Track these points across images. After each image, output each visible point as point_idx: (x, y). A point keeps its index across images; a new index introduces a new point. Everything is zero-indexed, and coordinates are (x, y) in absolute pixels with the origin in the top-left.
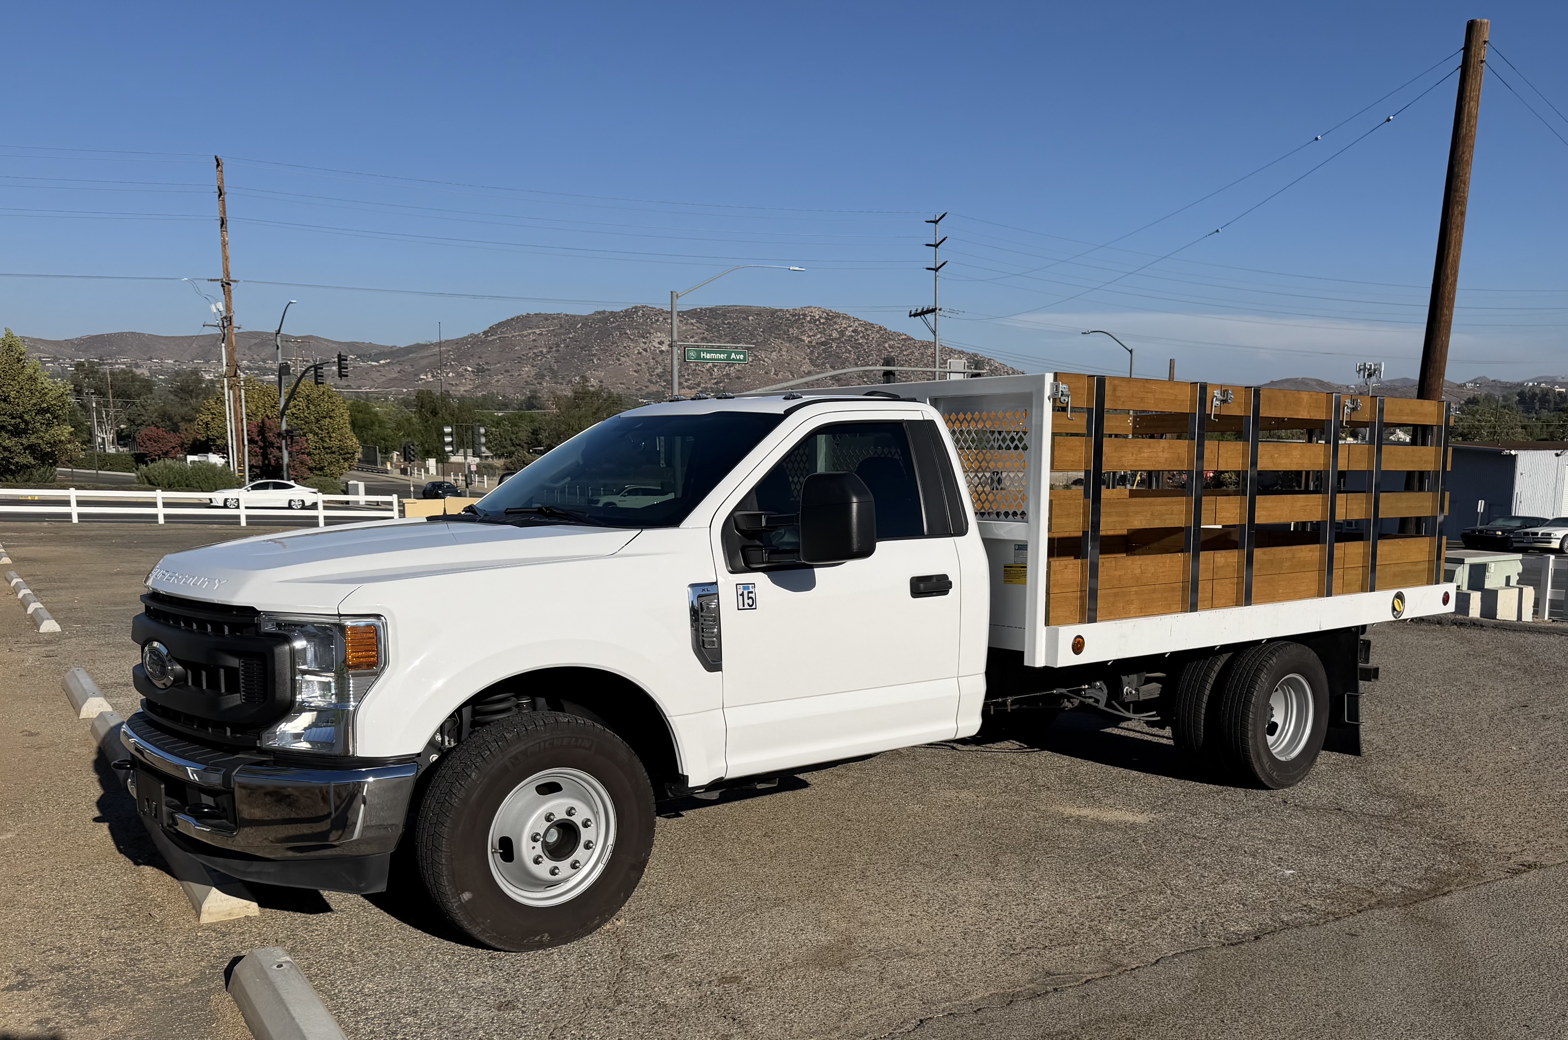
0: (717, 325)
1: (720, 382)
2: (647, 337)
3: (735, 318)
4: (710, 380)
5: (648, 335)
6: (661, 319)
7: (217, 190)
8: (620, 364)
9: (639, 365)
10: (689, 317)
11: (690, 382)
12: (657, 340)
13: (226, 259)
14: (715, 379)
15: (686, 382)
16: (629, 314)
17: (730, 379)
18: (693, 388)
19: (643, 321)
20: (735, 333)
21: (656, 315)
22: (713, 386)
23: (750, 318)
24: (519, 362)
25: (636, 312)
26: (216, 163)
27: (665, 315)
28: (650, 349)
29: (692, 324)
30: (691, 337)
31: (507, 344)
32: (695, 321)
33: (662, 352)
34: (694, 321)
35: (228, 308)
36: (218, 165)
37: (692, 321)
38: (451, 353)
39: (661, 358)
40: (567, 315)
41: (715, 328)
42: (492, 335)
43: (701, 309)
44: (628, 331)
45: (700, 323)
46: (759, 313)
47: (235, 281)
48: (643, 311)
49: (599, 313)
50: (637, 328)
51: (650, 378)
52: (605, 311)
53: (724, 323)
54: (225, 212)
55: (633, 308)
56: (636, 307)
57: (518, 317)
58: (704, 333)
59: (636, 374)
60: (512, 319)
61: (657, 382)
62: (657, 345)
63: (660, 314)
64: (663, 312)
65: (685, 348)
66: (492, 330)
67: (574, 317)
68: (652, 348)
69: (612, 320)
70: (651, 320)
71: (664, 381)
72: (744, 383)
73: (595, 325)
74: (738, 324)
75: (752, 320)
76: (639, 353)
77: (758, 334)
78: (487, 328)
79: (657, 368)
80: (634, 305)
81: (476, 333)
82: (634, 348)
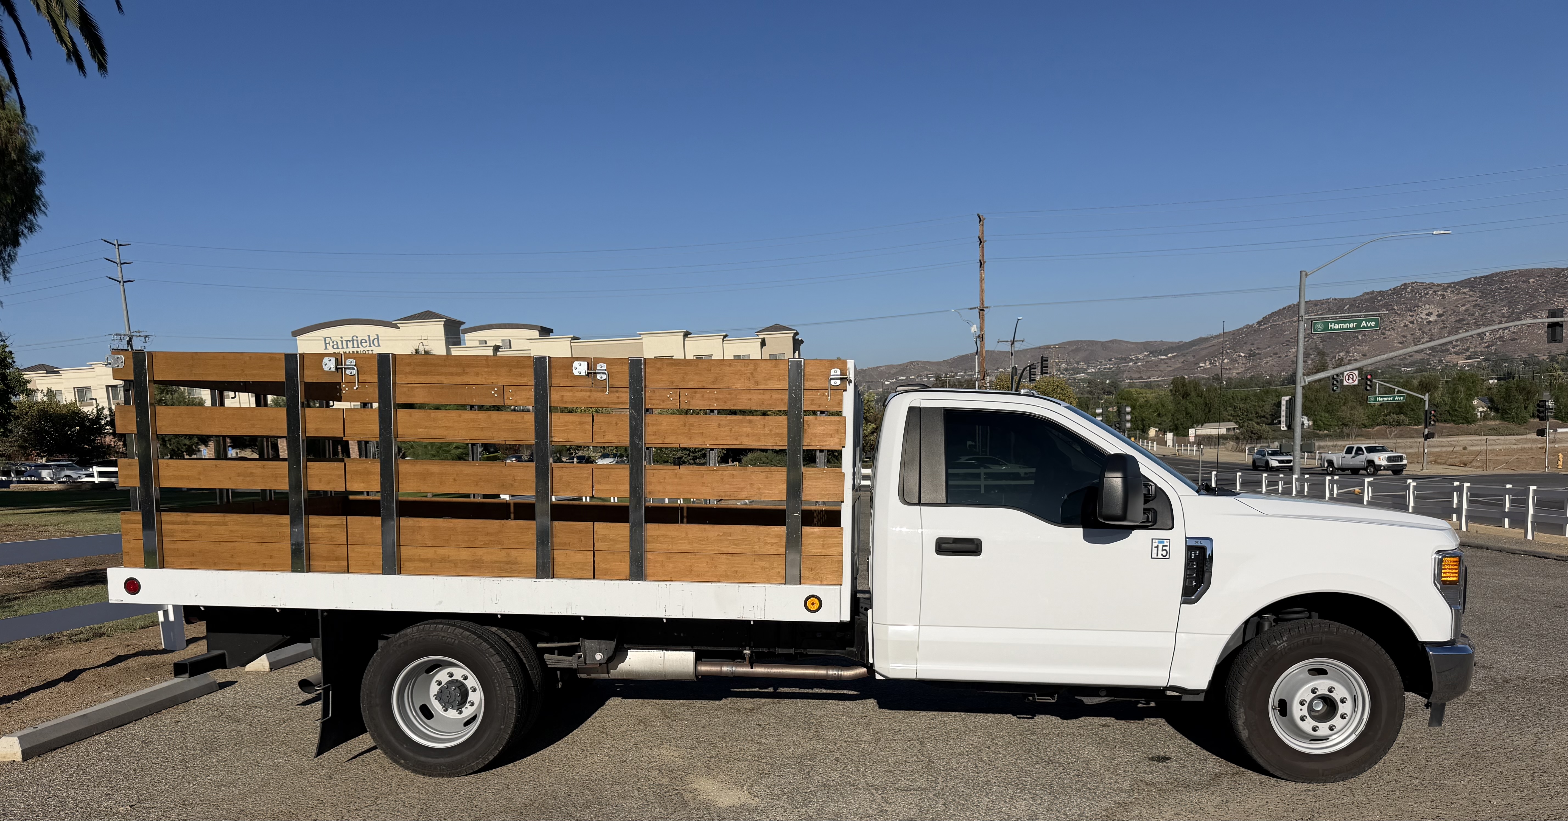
0: (1492, 291)
1: (1492, 346)
2: (1415, 311)
3: (1514, 283)
4: (1480, 343)
5: (1416, 308)
6: (1431, 292)
7: (979, 240)
8: (1385, 338)
9: (1404, 337)
10: (1461, 287)
11: (1458, 348)
12: (1425, 312)
13: (982, 291)
14: (1486, 342)
15: (1453, 348)
16: (1397, 291)
17: (1503, 341)
18: (1461, 353)
19: (1412, 296)
20: (1511, 297)
21: (1426, 289)
22: (1483, 350)
23: (1531, 280)
24: (1288, 345)
25: (1405, 289)
26: (979, 220)
28: (1417, 321)
30: (1462, 306)
31: (1278, 331)
32: (1468, 290)
33: (1429, 322)
35: (981, 329)
36: (980, 220)
37: (1465, 290)
38: (1228, 343)
40: (1336, 299)
41: (1489, 294)
42: (1264, 324)
43: (1475, 278)
44: (1396, 307)
45: (1473, 291)
46: (1542, 274)
47: (987, 307)
48: (1412, 287)
49: (1367, 294)
50: (1404, 303)
52: (1373, 291)
53: (1500, 289)
54: (983, 255)
55: (1402, 286)
56: (1405, 284)
57: (1290, 306)
58: (1477, 300)
60: (1284, 309)
62: (1424, 317)
63: (1430, 288)
64: (1434, 285)
65: (1312, 322)
66: (1265, 320)
67: (1342, 300)
68: (1420, 320)
69: (1379, 298)
70: (1421, 294)
72: (1520, 344)
73: (1362, 305)
75: (1534, 282)
76: (1406, 326)
77: (1538, 295)
78: (1260, 319)
79: (1423, 338)
80: (1403, 283)
81: (1250, 324)
82: (1400, 321)
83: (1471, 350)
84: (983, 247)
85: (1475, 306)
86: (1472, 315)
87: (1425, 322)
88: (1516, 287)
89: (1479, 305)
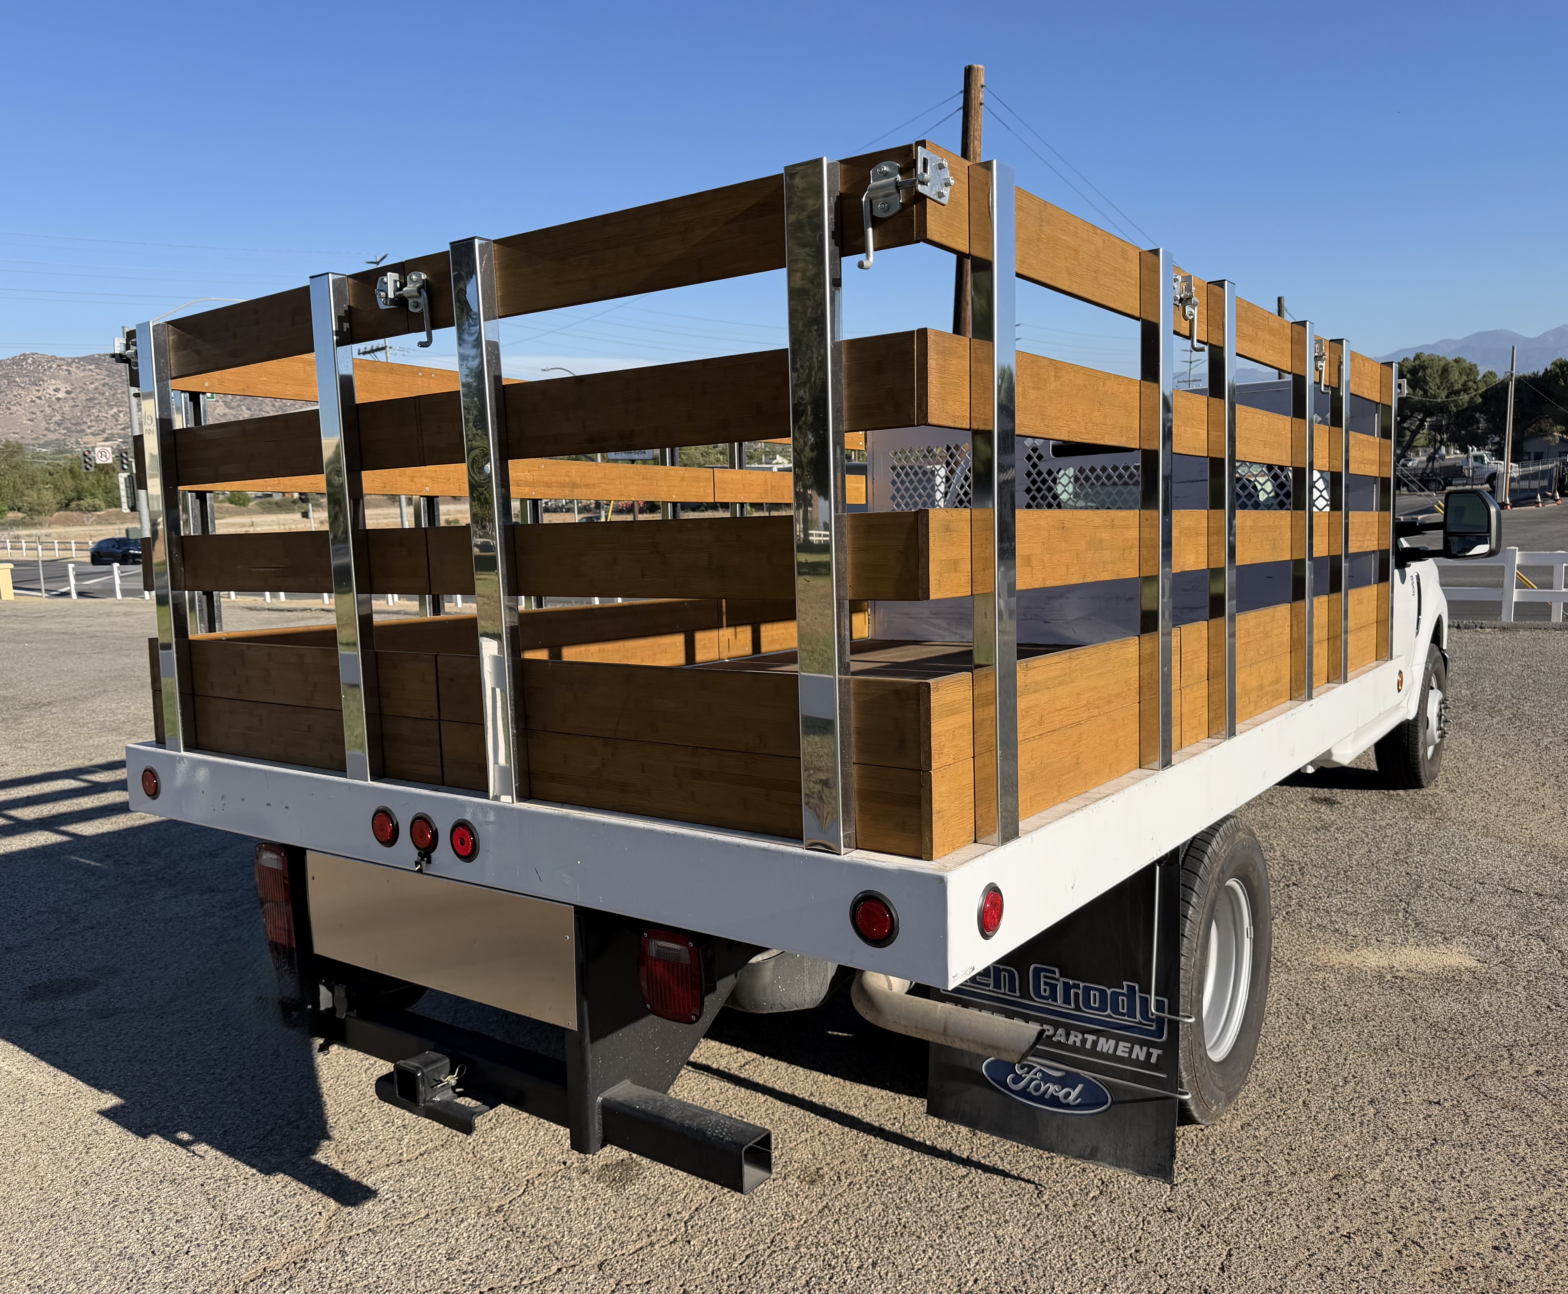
2: (40, 385)
4: (116, 425)
5: (41, 382)
6: (55, 366)
8: (11, 414)
9: (33, 413)
10: (86, 363)
11: (94, 428)
12: (52, 387)
16: (15, 361)
18: (98, 434)
19: (34, 368)
21: (49, 362)
25: (25, 359)
27: (59, 362)
28: (45, 397)
29: (90, 370)
30: (90, 384)
33: (58, 399)
34: (92, 367)
37: (91, 367)
39: (58, 405)
41: (116, 373)
43: (99, 355)
44: (17, 379)
48: (33, 358)
50: (27, 376)
51: (47, 426)
55: (21, 356)
56: (24, 355)
58: (104, 379)
59: (30, 423)
61: (56, 430)
62: (53, 393)
63: (53, 361)
64: (57, 359)
68: (48, 396)
70: (43, 367)
71: (64, 429)
76: (33, 401)
79: (54, 416)
80: (22, 353)
82: (26, 396)
83: (108, 432)
85: (104, 385)
86: (103, 394)
87: (54, 399)
89: (107, 384)
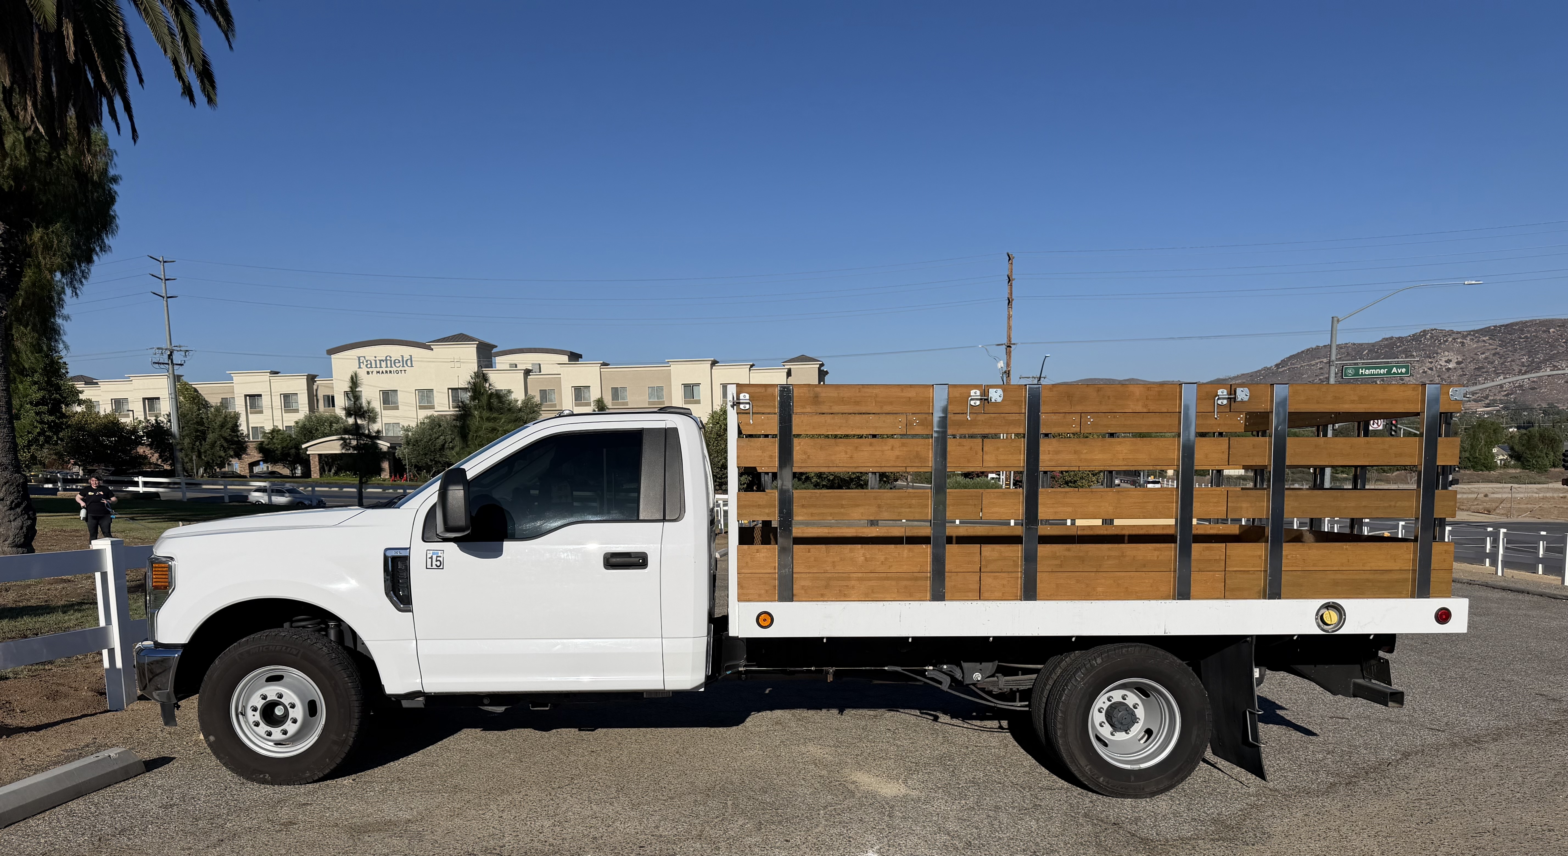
0: (1512, 340)
1: (1511, 394)
2: (1434, 357)
3: (1534, 332)
4: (1499, 392)
5: (1435, 355)
6: (1450, 339)
7: (1007, 278)
10: (1481, 335)
12: (1444, 359)
13: (1009, 328)
14: (1505, 391)
16: (1416, 338)
17: (1523, 390)
19: (1431, 343)
20: (1532, 346)
21: (1446, 336)
22: (1503, 398)
23: (1551, 330)
25: (1424, 335)
26: (1008, 258)
28: (1436, 368)
29: (1484, 341)
30: (1481, 354)
31: (1296, 374)
32: (1487, 338)
33: (1448, 369)
35: (1008, 365)
36: (1010, 259)
37: (1484, 338)
39: (1447, 375)
40: (1354, 344)
41: (1509, 343)
42: (1282, 367)
43: (1495, 327)
44: (1414, 354)
45: (1492, 339)
46: (1563, 324)
47: (1014, 344)
48: (1431, 334)
49: (1387, 339)
50: (1423, 350)
52: (1392, 337)
53: (1520, 338)
54: (1012, 293)
55: (1421, 332)
56: (1424, 331)
57: (1308, 350)
58: (1496, 349)
60: (1303, 352)
62: (1443, 364)
63: (1450, 335)
64: (1454, 333)
65: (1343, 367)
66: (1283, 363)
67: (1361, 345)
68: (1439, 367)
69: (1398, 344)
70: (1440, 341)
72: (1539, 393)
73: (1381, 350)
74: (1537, 337)
75: (1554, 332)
76: (1424, 372)
77: (1559, 345)
78: (1278, 361)
80: (1422, 329)
81: (1268, 367)
82: (1419, 367)
83: (1490, 398)
84: (1011, 285)
85: (1494, 355)
86: (1492, 363)
87: (1444, 369)
88: (1536, 337)
89: (1498, 353)
